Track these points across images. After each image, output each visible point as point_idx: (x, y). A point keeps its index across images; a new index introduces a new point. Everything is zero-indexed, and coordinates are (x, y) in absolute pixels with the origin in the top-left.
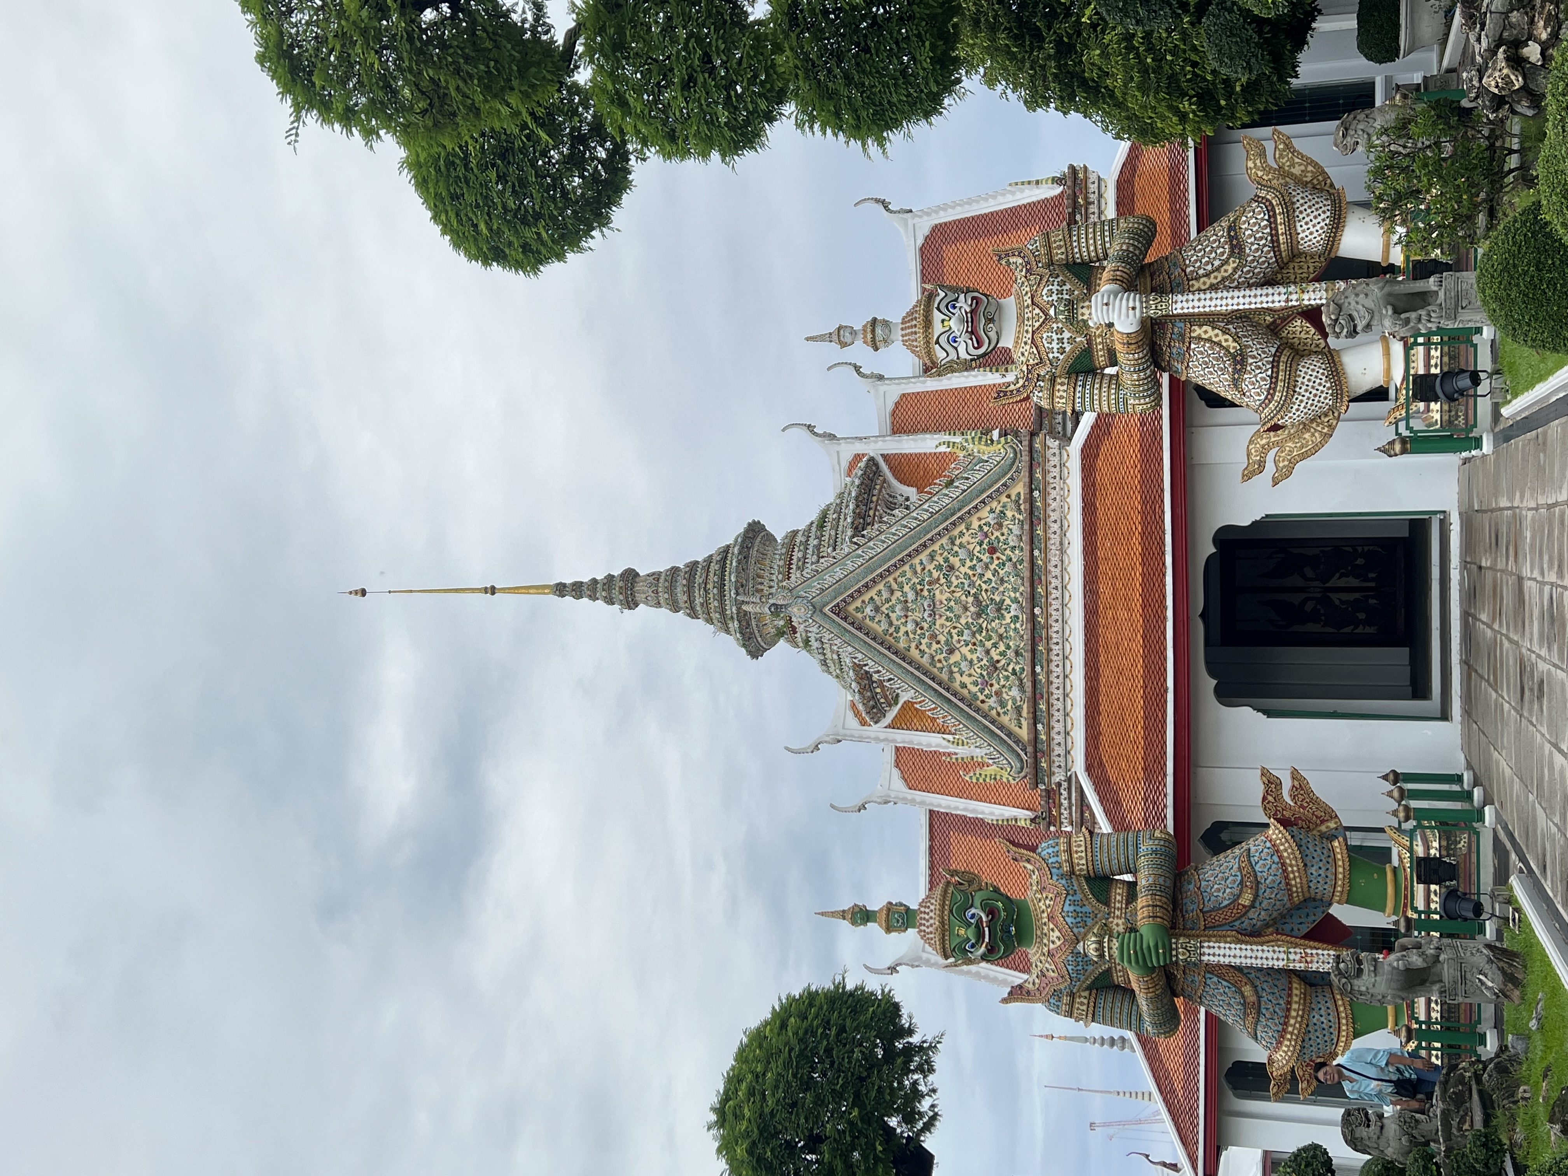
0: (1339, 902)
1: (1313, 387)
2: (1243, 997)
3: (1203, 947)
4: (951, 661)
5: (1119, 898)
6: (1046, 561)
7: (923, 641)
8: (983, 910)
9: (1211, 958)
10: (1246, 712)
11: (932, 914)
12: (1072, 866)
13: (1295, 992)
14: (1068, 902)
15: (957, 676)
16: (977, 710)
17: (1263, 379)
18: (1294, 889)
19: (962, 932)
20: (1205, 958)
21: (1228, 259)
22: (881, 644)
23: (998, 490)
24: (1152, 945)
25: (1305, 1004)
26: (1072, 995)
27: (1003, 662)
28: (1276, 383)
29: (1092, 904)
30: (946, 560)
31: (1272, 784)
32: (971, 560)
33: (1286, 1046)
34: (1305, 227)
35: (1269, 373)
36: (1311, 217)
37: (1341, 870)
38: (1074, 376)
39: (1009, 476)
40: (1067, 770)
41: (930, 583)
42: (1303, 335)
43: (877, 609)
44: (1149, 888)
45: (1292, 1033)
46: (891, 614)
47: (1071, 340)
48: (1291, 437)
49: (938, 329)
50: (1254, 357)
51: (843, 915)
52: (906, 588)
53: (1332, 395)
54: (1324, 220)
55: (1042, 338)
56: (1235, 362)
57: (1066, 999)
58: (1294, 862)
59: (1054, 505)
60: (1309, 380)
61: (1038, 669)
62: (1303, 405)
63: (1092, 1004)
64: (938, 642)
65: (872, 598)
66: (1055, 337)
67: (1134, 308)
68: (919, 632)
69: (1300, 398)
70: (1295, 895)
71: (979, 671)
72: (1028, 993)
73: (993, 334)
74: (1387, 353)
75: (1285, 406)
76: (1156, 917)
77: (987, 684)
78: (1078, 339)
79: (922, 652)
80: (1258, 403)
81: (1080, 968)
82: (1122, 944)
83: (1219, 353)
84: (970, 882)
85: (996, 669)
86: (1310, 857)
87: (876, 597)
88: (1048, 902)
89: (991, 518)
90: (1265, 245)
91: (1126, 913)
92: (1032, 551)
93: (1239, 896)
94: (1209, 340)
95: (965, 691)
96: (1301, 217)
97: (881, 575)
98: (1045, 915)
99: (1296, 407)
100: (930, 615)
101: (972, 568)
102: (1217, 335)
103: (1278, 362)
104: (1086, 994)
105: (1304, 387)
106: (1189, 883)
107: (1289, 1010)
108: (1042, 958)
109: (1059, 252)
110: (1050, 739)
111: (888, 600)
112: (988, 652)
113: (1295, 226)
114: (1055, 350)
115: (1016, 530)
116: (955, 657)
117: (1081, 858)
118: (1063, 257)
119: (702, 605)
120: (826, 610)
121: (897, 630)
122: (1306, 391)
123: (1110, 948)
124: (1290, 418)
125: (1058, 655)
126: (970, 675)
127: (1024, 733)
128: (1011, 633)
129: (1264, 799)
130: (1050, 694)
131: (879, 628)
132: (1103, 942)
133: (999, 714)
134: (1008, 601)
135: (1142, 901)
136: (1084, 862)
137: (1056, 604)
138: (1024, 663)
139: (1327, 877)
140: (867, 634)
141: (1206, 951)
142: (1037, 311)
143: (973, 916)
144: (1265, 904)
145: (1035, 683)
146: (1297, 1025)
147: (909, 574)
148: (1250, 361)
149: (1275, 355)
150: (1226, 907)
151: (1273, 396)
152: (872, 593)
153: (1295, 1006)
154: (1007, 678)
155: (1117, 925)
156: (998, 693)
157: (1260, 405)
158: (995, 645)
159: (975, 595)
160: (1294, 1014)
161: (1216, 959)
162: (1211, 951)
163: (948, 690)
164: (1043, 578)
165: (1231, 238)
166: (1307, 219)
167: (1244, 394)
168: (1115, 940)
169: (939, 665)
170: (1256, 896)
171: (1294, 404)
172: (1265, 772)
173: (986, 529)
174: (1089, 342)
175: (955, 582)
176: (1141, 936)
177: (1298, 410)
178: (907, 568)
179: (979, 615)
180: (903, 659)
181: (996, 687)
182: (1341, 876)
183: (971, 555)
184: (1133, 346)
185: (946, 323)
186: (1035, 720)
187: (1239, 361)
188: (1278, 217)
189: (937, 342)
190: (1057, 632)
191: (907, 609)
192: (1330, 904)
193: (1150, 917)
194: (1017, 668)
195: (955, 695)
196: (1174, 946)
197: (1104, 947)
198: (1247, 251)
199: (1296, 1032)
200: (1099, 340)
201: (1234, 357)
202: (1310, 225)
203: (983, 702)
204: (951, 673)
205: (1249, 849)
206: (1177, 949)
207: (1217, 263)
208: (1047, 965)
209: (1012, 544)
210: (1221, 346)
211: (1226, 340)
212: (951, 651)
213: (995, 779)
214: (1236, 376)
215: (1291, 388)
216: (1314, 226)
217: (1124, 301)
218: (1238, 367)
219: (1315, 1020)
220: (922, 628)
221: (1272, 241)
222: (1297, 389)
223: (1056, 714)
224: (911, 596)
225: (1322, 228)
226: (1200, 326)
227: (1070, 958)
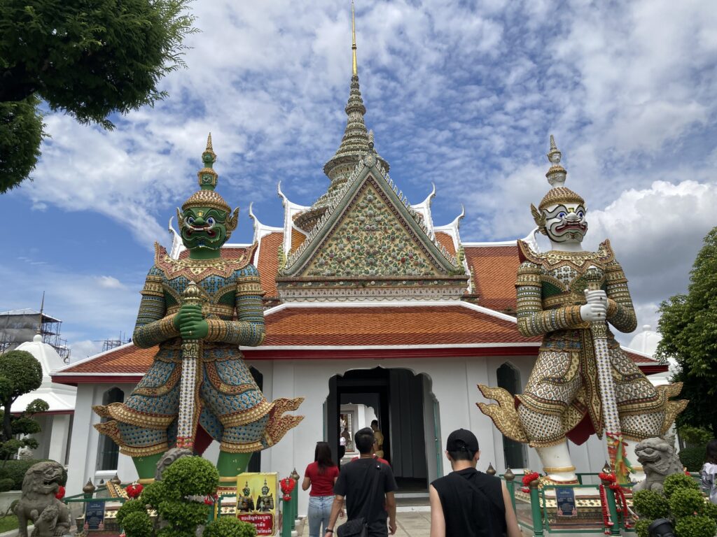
0: (221, 447)
1: (547, 426)
2: (159, 387)
3: (193, 359)
4: (343, 239)
5: (223, 310)
6: (400, 288)
7: (354, 225)
8: (213, 229)
9: (186, 365)
10: (326, 392)
11: (211, 198)
12: (242, 283)
13: (163, 419)
14: (220, 279)
15: (335, 242)
16: (317, 252)
17: (550, 396)
18: (230, 418)
19: (200, 214)
20: (186, 361)
21: (621, 374)
22: (352, 202)
23: (436, 263)
24: (194, 326)
25: (155, 425)
26: (160, 282)
27: (344, 266)
28: (548, 403)
29: (219, 293)
30: (397, 237)
31: (294, 405)
32: (398, 250)
33: (127, 414)
34: (644, 420)
35: (554, 399)
36: (651, 423)
37: (243, 447)
38: (540, 285)
39: (444, 269)
40: (286, 299)
41: (385, 228)
42: (570, 419)
43: (370, 201)
44: (230, 327)
45: (136, 417)
46: (368, 208)
47: (566, 282)
48: (507, 414)
49: (568, 206)
50: (563, 390)
51: (209, 148)
52: (382, 217)
53: (542, 437)
54: (649, 431)
55: (566, 265)
56: (559, 379)
57: (157, 278)
58: (248, 418)
59: (430, 292)
60: (551, 423)
61: (341, 283)
62: (536, 420)
63: (154, 293)
64: (353, 233)
65: (376, 198)
66: (569, 272)
67: (599, 315)
68: (359, 223)
69: (540, 418)
70: (226, 418)
71: (338, 253)
72: (162, 257)
73: (564, 238)
74: (568, 471)
75: (533, 409)
76: (212, 330)
77: (331, 258)
78: (567, 286)
79: (348, 224)
80: (534, 393)
81: (178, 285)
82: (195, 308)
83: (564, 369)
84: (231, 224)
85: (340, 262)
86: (250, 428)
87: (377, 200)
88: (220, 267)
89: (420, 260)
90: (631, 395)
91: (213, 314)
92: (405, 280)
93: (225, 383)
94: (571, 363)
95: (327, 246)
96: (651, 417)
97: (389, 202)
98: (211, 266)
99: (534, 415)
100: (368, 228)
101: (394, 250)
102: (574, 367)
103: (560, 405)
104: (161, 291)
105: (547, 420)
106: (233, 354)
107: (151, 415)
108: (184, 265)
109: (614, 276)
110: (303, 289)
111: (375, 207)
112: (348, 258)
113: (645, 413)
114: (560, 273)
115: (416, 272)
116: (345, 241)
117: (248, 288)
118: (611, 279)
119: (350, 142)
120: (370, 174)
121: (359, 211)
122: (545, 422)
123: (192, 301)
124: (526, 412)
125: (349, 293)
126: (336, 249)
127: (305, 276)
128: (359, 270)
129: (285, 400)
130: (328, 289)
131: (361, 202)
132: (196, 297)
133: (315, 263)
134: (376, 269)
135: (222, 322)
136: (246, 290)
137: (376, 293)
138: (343, 276)
139: (239, 439)
140: (357, 195)
141: (191, 362)
142: (582, 263)
143: (212, 222)
144: (220, 400)
145: (334, 281)
146: (141, 421)
147: (389, 217)
148: (560, 388)
149: (564, 402)
150: (219, 375)
151: (540, 402)
152: (379, 199)
153: (154, 419)
154: (335, 268)
155: (206, 309)
156: (326, 263)
157: (533, 394)
158: (352, 262)
159: (379, 252)
160: (149, 419)
161: (185, 368)
162: (190, 365)
163: (328, 237)
164: (390, 286)
165: (634, 375)
166: (649, 421)
167: (539, 384)
168: (197, 304)
169: (341, 233)
170: (226, 394)
171: (536, 415)
172: (301, 400)
173: (415, 257)
174: (565, 293)
175: (386, 242)
176: (200, 320)
177: (532, 417)
178: (392, 217)
179: (368, 253)
180: (344, 214)
181: (330, 262)
182: (239, 447)
183: (401, 249)
184: (571, 316)
185: (572, 210)
186: (313, 281)
187: (559, 381)
188: (650, 403)
189: (560, 205)
190: (361, 293)
191: (371, 216)
192: (219, 441)
193: (212, 326)
194: (340, 273)
195: (326, 240)
196: (194, 341)
197: (192, 296)
198: (627, 385)
199: (137, 420)
200: (567, 299)
201: (562, 378)
202: (645, 423)
203: (322, 255)
204: (337, 239)
205: (255, 390)
206: (192, 343)
207: (618, 367)
208: (179, 267)
209: (407, 271)
210: (568, 370)
211: (572, 373)
212: (348, 239)
213: (280, 261)
214: (551, 379)
215: (545, 413)
216: (645, 425)
217: (603, 309)
218: (557, 381)
219: (144, 432)
220: (361, 224)
221: (634, 400)
222: (545, 416)
223: (317, 293)
224: (377, 218)
225: (644, 430)
226: (579, 358)
227: (184, 279)
